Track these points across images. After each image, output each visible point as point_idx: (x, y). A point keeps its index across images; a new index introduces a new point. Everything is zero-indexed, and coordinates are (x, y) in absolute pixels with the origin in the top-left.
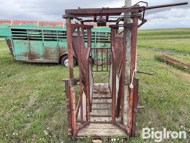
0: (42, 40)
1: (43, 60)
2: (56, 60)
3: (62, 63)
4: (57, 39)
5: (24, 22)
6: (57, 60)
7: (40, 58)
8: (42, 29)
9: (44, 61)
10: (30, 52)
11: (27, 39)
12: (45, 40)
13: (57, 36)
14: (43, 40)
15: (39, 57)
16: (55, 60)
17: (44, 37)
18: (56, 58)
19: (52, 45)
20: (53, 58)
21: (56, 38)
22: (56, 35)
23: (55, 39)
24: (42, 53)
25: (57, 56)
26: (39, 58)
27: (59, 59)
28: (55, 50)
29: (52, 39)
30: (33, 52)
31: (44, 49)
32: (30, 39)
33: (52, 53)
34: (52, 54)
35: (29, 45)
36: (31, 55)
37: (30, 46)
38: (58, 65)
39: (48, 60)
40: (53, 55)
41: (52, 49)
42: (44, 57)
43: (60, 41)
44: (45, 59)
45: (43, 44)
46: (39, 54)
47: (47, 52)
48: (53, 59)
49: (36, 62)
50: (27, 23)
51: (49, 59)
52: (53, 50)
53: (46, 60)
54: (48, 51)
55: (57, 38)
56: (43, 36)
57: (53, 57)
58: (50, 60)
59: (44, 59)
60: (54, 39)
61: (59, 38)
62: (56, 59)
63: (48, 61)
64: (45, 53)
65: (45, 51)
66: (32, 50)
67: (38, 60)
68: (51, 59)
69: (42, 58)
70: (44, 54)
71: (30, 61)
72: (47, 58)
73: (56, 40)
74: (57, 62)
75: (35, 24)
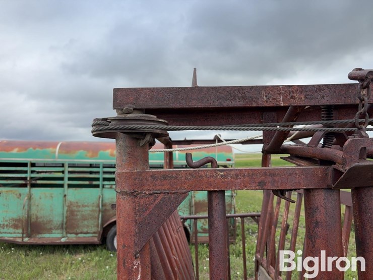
0: (62, 186)
1: (60, 236)
2: (94, 235)
3: (109, 245)
4: (100, 183)
5: (24, 146)
6: (97, 235)
7: (54, 231)
8: (67, 161)
9: (63, 240)
10: (29, 217)
11: (24, 186)
12: (70, 186)
13: (101, 176)
14: (66, 186)
15: (51, 229)
16: (91, 235)
17: (70, 179)
18: (94, 229)
19: (87, 197)
20: (85, 230)
21: (98, 179)
22: (99, 167)
23: (95, 183)
24: (61, 219)
25: (96, 224)
26: (50, 231)
27: (101, 232)
28: (93, 211)
29: (87, 183)
30: (37, 218)
31: (66, 208)
32: (33, 186)
33: (84, 218)
34: (85, 220)
35: (30, 198)
36: (32, 225)
37: (32, 201)
38: (99, 249)
39: (73, 235)
40: (86, 223)
41: (87, 208)
42: (62, 228)
43: (107, 186)
44: (64, 233)
45: (65, 196)
46: (50, 221)
47: (73, 215)
48: (87, 233)
49: (40, 242)
50: (31, 148)
51: (77, 234)
52: (86, 211)
53: (69, 235)
54: (75, 213)
55: (101, 179)
56: (67, 176)
57: (88, 226)
58: (80, 235)
59: (62, 233)
60: (91, 183)
61: (105, 179)
62: (94, 233)
63: (72, 238)
64: (67, 217)
65: (67, 212)
66: (34, 211)
67: (47, 235)
68: (81, 233)
69: (57, 232)
70: (65, 220)
71: (26, 240)
72: (71, 232)
73: (97, 186)
74: (96, 240)
75: (51, 149)
